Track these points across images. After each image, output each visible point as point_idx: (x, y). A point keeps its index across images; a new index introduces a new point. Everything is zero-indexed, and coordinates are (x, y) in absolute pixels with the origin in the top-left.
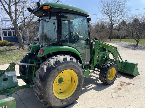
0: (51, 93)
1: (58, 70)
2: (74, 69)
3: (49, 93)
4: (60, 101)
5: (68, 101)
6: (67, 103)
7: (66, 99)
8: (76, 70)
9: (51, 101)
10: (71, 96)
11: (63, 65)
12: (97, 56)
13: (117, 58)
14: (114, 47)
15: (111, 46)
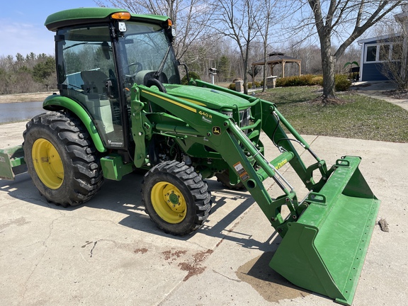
4: (43, 187)
5: (52, 194)
6: (51, 197)
7: (50, 190)
12: (140, 134)
13: (236, 163)
14: (211, 116)
15: (195, 111)
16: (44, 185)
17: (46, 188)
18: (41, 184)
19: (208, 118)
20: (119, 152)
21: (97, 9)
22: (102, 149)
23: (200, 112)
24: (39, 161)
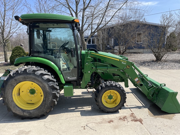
0: (10, 100)
1: (16, 80)
2: (36, 82)
3: (8, 99)
4: (21, 110)
5: (30, 113)
6: (29, 115)
7: (28, 111)
8: (40, 84)
9: (11, 107)
10: (34, 109)
11: (21, 76)
12: (89, 72)
13: (135, 78)
14: (126, 62)
15: (119, 60)
16: (22, 109)
17: (24, 111)
18: (19, 109)
19: (125, 62)
20: (72, 82)
21: (68, 17)
22: (64, 82)
23: (121, 61)
24: (16, 96)
